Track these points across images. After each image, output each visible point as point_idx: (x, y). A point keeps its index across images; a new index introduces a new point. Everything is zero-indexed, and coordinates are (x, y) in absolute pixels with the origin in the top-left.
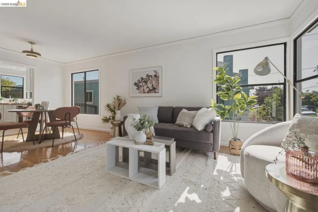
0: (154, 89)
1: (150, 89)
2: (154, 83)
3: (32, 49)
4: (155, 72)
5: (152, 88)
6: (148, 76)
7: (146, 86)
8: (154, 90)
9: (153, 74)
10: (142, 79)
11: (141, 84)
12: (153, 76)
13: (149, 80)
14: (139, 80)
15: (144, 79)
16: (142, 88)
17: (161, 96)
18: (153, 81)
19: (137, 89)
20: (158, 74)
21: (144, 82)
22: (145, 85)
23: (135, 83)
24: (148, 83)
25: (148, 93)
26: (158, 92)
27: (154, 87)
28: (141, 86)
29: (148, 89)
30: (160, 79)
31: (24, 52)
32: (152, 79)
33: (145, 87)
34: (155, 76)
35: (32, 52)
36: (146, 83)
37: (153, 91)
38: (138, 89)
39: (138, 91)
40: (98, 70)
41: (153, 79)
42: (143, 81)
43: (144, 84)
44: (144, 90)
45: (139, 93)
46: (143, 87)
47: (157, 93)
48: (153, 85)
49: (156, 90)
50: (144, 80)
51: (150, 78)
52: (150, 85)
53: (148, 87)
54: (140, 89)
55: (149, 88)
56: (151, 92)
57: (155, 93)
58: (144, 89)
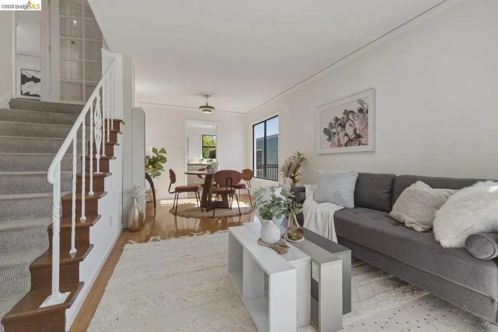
0: (358, 136)
1: (351, 138)
2: (357, 126)
3: (207, 104)
4: (361, 102)
5: (353, 137)
6: (347, 113)
7: (344, 132)
8: (357, 138)
9: (355, 107)
10: (337, 119)
11: (334, 130)
12: (356, 111)
13: (349, 119)
14: (331, 124)
15: (340, 120)
16: (336, 137)
17: (373, 152)
18: (356, 122)
19: (327, 140)
20: (365, 106)
21: (340, 125)
22: (342, 131)
23: (325, 129)
24: (347, 126)
25: (346, 145)
26: (366, 143)
27: (358, 132)
28: (334, 133)
29: (346, 139)
30: (370, 115)
31: (201, 107)
32: (353, 118)
33: (342, 134)
34: (361, 111)
35: (207, 106)
36: (343, 126)
37: (356, 142)
38: (329, 139)
39: (330, 143)
40: (277, 116)
41: (357, 118)
42: (337, 124)
43: (339, 128)
44: (339, 141)
45: (332, 146)
46: (338, 134)
47: (363, 145)
48: (355, 131)
49: (361, 139)
50: (339, 122)
51: (351, 117)
52: (349, 130)
53: (346, 135)
54: (333, 138)
55: (348, 136)
56: (353, 143)
57: (359, 145)
58: (339, 139)
